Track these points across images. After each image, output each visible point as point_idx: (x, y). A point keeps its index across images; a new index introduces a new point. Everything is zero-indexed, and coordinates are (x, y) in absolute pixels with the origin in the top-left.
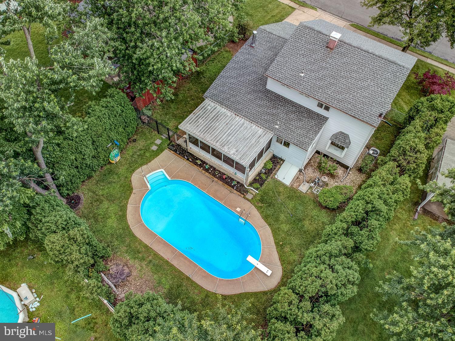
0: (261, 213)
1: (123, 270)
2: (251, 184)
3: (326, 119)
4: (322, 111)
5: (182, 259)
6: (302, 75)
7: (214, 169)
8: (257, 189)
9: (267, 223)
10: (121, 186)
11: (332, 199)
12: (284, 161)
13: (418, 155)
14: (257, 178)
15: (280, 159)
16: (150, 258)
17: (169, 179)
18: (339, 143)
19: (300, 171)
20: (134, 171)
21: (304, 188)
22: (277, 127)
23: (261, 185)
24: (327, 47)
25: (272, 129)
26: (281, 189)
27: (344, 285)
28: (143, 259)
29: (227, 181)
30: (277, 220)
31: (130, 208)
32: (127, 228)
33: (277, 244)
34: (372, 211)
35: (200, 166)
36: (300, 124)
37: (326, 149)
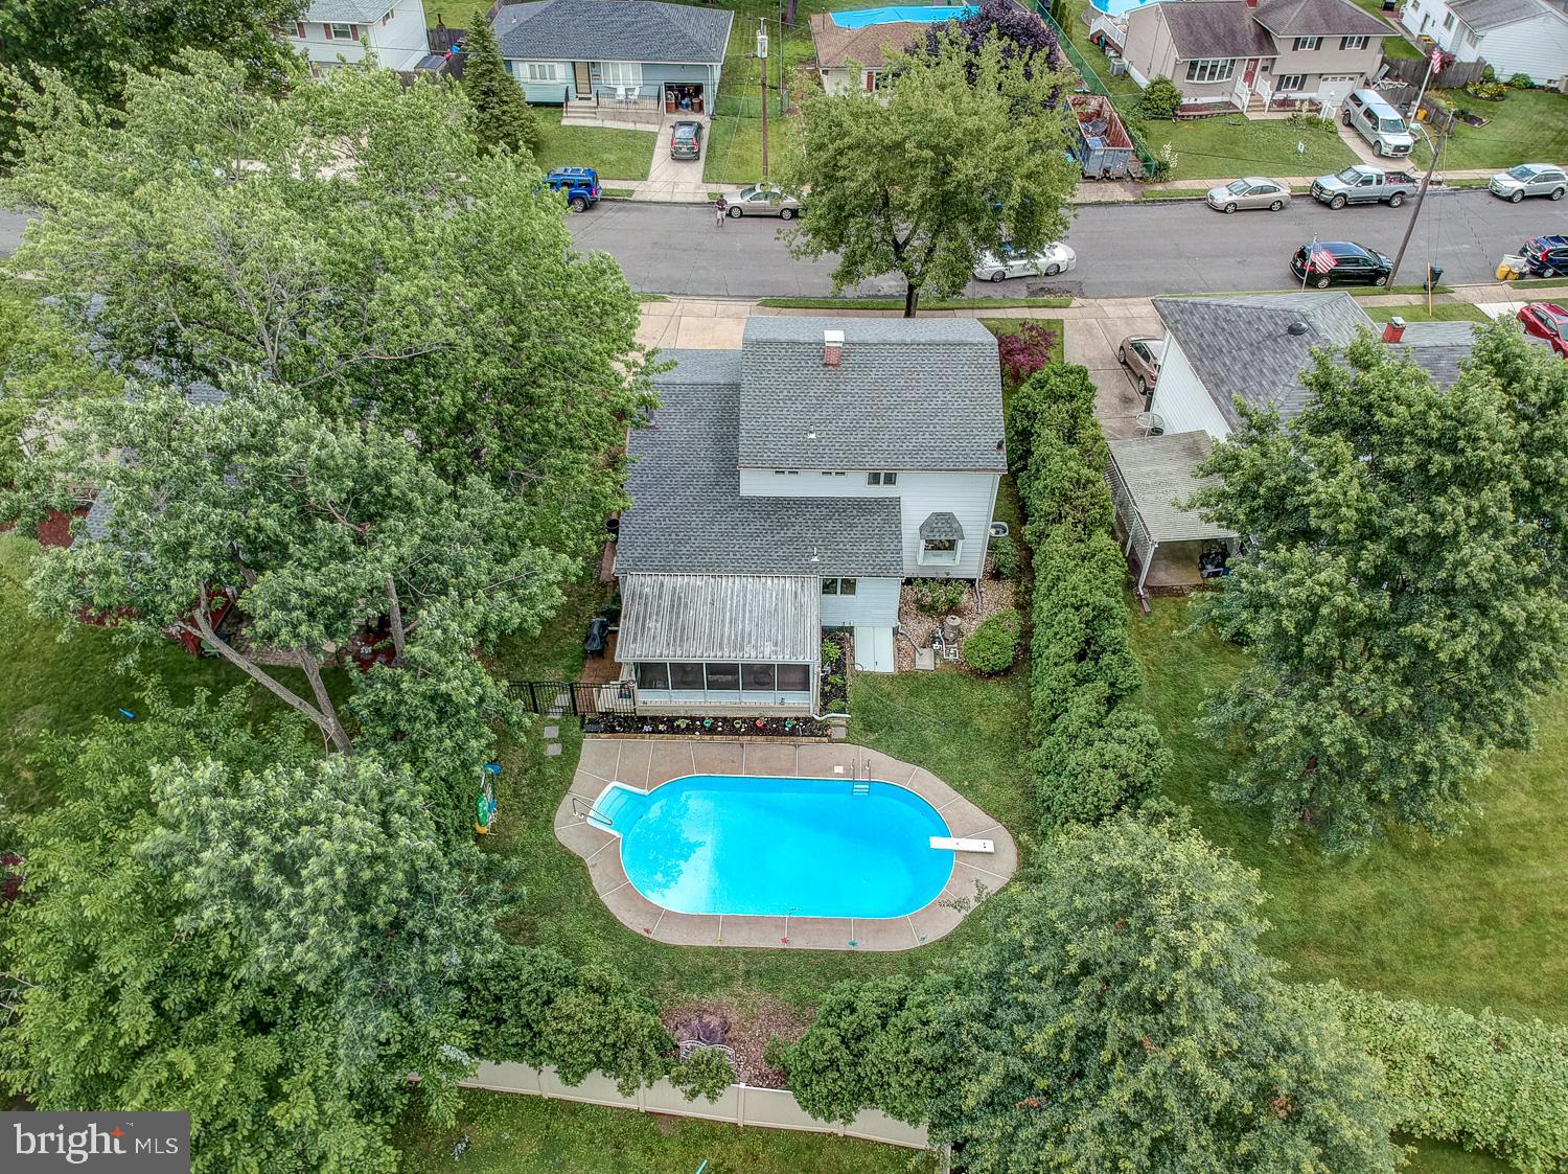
0: (887, 751)
1: (707, 1025)
2: (824, 709)
3: (895, 503)
4: (882, 491)
5: (809, 927)
6: (813, 436)
7: (725, 720)
8: (842, 711)
9: (914, 762)
10: (549, 870)
11: (995, 648)
12: (850, 630)
13: (1091, 489)
14: (827, 688)
15: (841, 629)
16: (741, 966)
17: (645, 792)
18: (943, 538)
19: (896, 632)
20: (549, 821)
21: (925, 661)
22: (816, 559)
23: (844, 698)
24: (826, 365)
25: (809, 569)
26: (887, 687)
27: (1148, 756)
28: (728, 979)
29: (772, 728)
30: (925, 746)
31: (609, 899)
32: (639, 943)
33: (959, 789)
34: (1095, 617)
35: (690, 729)
36: (855, 533)
37: (920, 562)
